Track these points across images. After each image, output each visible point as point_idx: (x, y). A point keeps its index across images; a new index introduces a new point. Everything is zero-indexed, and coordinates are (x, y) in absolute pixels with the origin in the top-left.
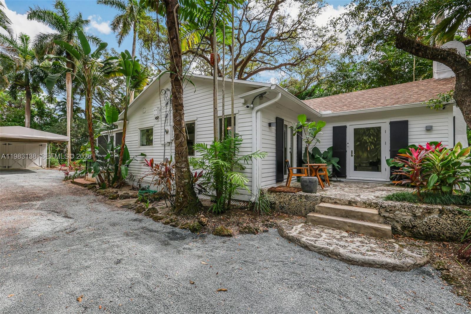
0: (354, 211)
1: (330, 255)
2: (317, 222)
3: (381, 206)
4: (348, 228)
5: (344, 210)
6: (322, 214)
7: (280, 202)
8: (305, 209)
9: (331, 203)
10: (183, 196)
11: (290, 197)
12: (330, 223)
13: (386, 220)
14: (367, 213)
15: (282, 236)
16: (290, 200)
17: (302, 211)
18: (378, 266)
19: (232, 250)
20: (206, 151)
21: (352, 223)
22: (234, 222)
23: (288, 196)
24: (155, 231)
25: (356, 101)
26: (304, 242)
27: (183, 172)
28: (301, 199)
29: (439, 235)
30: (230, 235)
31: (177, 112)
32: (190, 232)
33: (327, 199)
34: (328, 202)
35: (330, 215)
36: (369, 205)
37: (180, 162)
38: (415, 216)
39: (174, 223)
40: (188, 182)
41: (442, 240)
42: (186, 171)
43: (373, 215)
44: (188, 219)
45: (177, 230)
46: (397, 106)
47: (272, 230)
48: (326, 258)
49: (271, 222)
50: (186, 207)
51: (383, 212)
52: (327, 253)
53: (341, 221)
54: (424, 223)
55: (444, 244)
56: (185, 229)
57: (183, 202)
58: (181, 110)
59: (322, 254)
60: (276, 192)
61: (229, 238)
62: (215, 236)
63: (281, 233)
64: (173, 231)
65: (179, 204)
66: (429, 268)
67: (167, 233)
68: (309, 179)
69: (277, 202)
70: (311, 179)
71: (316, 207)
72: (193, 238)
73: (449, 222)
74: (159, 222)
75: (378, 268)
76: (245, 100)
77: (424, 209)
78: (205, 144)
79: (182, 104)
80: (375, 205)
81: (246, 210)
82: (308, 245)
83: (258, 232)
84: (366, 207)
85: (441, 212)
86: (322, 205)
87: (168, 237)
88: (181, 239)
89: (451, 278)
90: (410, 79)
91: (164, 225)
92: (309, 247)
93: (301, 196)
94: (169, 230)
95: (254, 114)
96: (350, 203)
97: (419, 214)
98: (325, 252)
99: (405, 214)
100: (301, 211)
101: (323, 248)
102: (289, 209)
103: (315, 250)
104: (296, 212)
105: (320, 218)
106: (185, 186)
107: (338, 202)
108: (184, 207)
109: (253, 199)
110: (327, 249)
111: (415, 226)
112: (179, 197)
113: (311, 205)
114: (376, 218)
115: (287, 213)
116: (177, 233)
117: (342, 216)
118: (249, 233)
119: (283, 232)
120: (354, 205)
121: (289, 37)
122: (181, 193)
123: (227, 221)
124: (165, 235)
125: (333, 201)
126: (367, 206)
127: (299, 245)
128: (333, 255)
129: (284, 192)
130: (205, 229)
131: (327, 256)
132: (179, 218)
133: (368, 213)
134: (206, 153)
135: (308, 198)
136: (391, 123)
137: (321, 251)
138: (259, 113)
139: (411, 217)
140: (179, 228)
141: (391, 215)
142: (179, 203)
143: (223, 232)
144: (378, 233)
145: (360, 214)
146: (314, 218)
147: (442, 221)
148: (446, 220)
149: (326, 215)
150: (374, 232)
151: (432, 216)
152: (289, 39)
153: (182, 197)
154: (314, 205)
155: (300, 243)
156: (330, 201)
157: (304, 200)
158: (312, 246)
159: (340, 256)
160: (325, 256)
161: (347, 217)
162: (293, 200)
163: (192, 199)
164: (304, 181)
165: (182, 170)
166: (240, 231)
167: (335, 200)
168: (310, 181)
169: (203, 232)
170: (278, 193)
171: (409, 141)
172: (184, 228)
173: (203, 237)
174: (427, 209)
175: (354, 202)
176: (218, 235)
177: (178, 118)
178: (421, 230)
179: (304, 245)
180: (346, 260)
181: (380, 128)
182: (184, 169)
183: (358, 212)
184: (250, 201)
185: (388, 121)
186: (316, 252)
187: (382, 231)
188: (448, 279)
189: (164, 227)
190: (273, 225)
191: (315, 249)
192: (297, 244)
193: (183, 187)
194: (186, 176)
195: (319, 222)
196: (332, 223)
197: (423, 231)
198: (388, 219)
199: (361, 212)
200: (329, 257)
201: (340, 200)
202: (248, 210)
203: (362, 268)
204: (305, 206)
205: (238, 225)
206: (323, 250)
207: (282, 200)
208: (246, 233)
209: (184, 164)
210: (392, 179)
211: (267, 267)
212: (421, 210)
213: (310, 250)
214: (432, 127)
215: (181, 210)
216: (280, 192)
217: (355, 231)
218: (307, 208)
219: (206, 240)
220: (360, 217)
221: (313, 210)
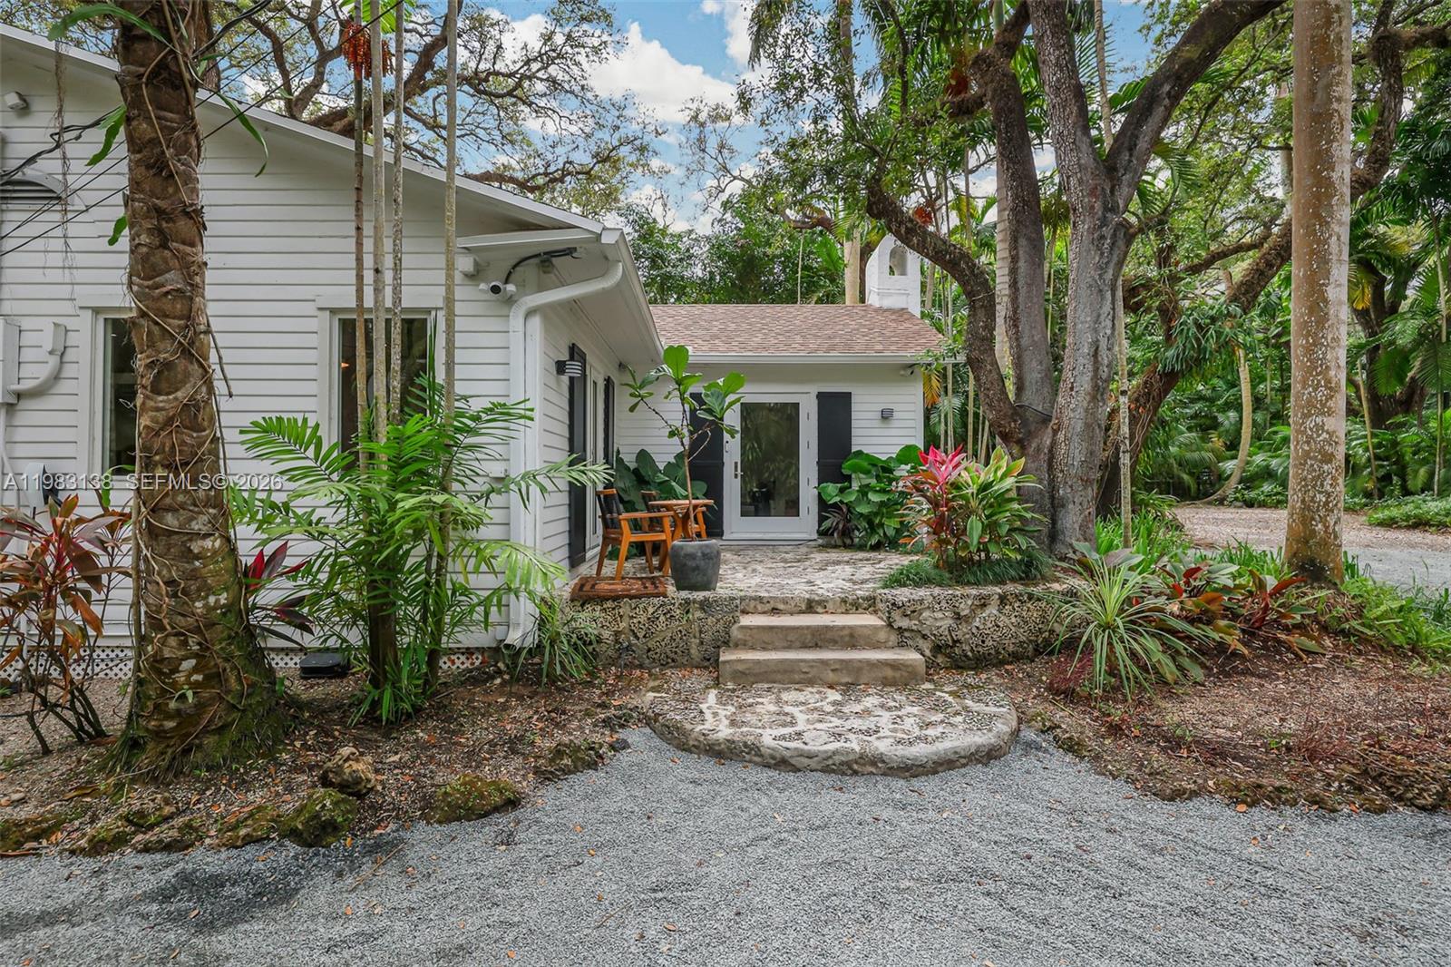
0: (833, 627)
1: (855, 767)
2: (749, 678)
3: (894, 604)
4: (831, 677)
5: (808, 627)
6: (753, 648)
7: (617, 633)
8: (702, 643)
9: (764, 613)
10: (198, 677)
11: (651, 610)
12: (785, 671)
13: (903, 638)
14: (861, 626)
15: (684, 747)
16: (653, 620)
17: (692, 651)
18: (963, 761)
19: (566, 861)
20: (311, 452)
21: (842, 661)
22: (492, 743)
23: (645, 609)
24: (47, 919)
25: (735, 330)
26: (773, 749)
27: (197, 557)
28: (687, 612)
29: (998, 653)
30: (513, 803)
31: (164, 246)
32: (292, 848)
33: (753, 603)
34: (755, 612)
35: (775, 649)
36: (853, 605)
37: (182, 506)
38: (958, 617)
39: (168, 833)
40: (229, 608)
41: (1002, 663)
42: (215, 552)
43: (875, 628)
44: (244, 784)
45: (207, 860)
46: (836, 356)
47: (635, 735)
48: (850, 781)
49: (620, 707)
50: (221, 730)
51: (897, 618)
52: (848, 764)
53: (813, 661)
54: (974, 630)
55: (1007, 671)
56: (259, 840)
57: (201, 706)
58: (192, 245)
59: (833, 771)
60: (601, 599)
61: (512, 816)
62: (445, 828)
63: (679, 740)
64: (186, 879)
65: (170, 724)
66: (1029, 734)
67: (150, 897)
68: (701, 547)
69: (606, 634)
70: (707, 546)
71: (735, 632)
72: (340, 874)
73: (1013, 620)
74: (36, 853)
75: (964, 766)
76: (476, 264)
77: (975, 597)
78: (311, 423)
79: (199, 212)
80: (870, 604)
81: (498, 681)
82: (786, 753)
83: (601, 757)
84: (847, 612)
85: (1003, 599)
86: (746, 621)
87: (178, 918)
88: (271, 904)
89: (1078, 744)
90: (791, 298)
91: (91, 864)
92: (793, 761)
93: (687, 602)
94: (148, 882)
95: (516, 321)
96: (811, 607)
97: (966, 612)
98: (842, 763)
99: (940, 615)
100: (686, 652)
101: (835, 753)
102: (649, 650)
103: (814, 766)
104: (673, 655)
105: (758, 662)
106: (211, 625)
107: (781, 606)
108: (205, 731)
109: (514, 637)
110: (848, 753)
111: (958, 641)
112: (174, 685)
113: (720, 626)
114: (882, 636)
115: (641, 666)
116: (217, 882)
117: (805, 646)
118: (575, 770)
119: (685, 733)
120: (820, 609)
121: (510, 94)
122: (188, 665)
123: (459, 744)
124: (145, 917)
125: (768, 607)
126: (849, 606)
127: (756, 764)
128: (864, 765)
129: (631, 597)
130: (375, 808)
131: (849, 772)
132: (181, 793)
133: (865, 626)
134: (311, 463)
135: (710, 605)
136: (820, 396)
137: (830, 762)
138: (536, 322)
139: (951, 622)
140: (216, 849)
141: (913, 624)
142: (169, 717)
143: (482, 797)
144: (898, 675)
145: (846, 632)
146: (740, 667)
147: (1003, 621)
148: (1009, 616)
149: (764, 649)
150: (889, 673)
151: (987, 612)
152: (509, 100)
153: (195, 686)
154: (728, 627)
155: (762, 756)
156: (760, 607)
157: (699, 614)
158: (802, 754)
159: (883, 762)
160: (844, 774)
161: (816, 646)
162: (662, 618)
163: (252, 685)
164: (686, 555)
165: (195, 547)
166: (537, 771)
167: (772, 604)
168: (704, 555)
169: (373, 828)
170: (609, 604)
171: (854, 441)
172: (249, 840)
173: (383, 850)
174: (981, 597)
175: (820, 603)
176: (459, 819)
177: (173, 280)
178: (967, 648)
179: (773, 757)
180: (899, 768)
181: (796, 406)
182: (208, 543)
183: (844, 627)
184: (508, 646)
185: (814, 389)
186: (816, 770)
187: (907, 666)
188: (1072, 747)
189: (96, 873)
190: (631, 717)
191: (813, 763)
192: (750, 761)
193: (197, 631)
194: (216, 573)
195: (755, 675)
196: (792, 671)
197: (972, 650)
198: (906, 634)
199: (850, 627)
200: (855, 773)
201: (785, 601)
202: (504, 683)
203: (937, 778)
204: (701, 632)
205: (514, 751)
206: (835, 757)
207: (623, 625)
208: (567, 771)
209: (205, 518)
210: (821, 533)
211: (745, 878)
212: (970, 602)
213: (796, 770)
214: (892, 411)
215: (186, 752)
216: (616, 598)
217: (851, 681)
218: (707, 637)
219: (411, 856)
220: (847, 639)
221: (726, 642)
